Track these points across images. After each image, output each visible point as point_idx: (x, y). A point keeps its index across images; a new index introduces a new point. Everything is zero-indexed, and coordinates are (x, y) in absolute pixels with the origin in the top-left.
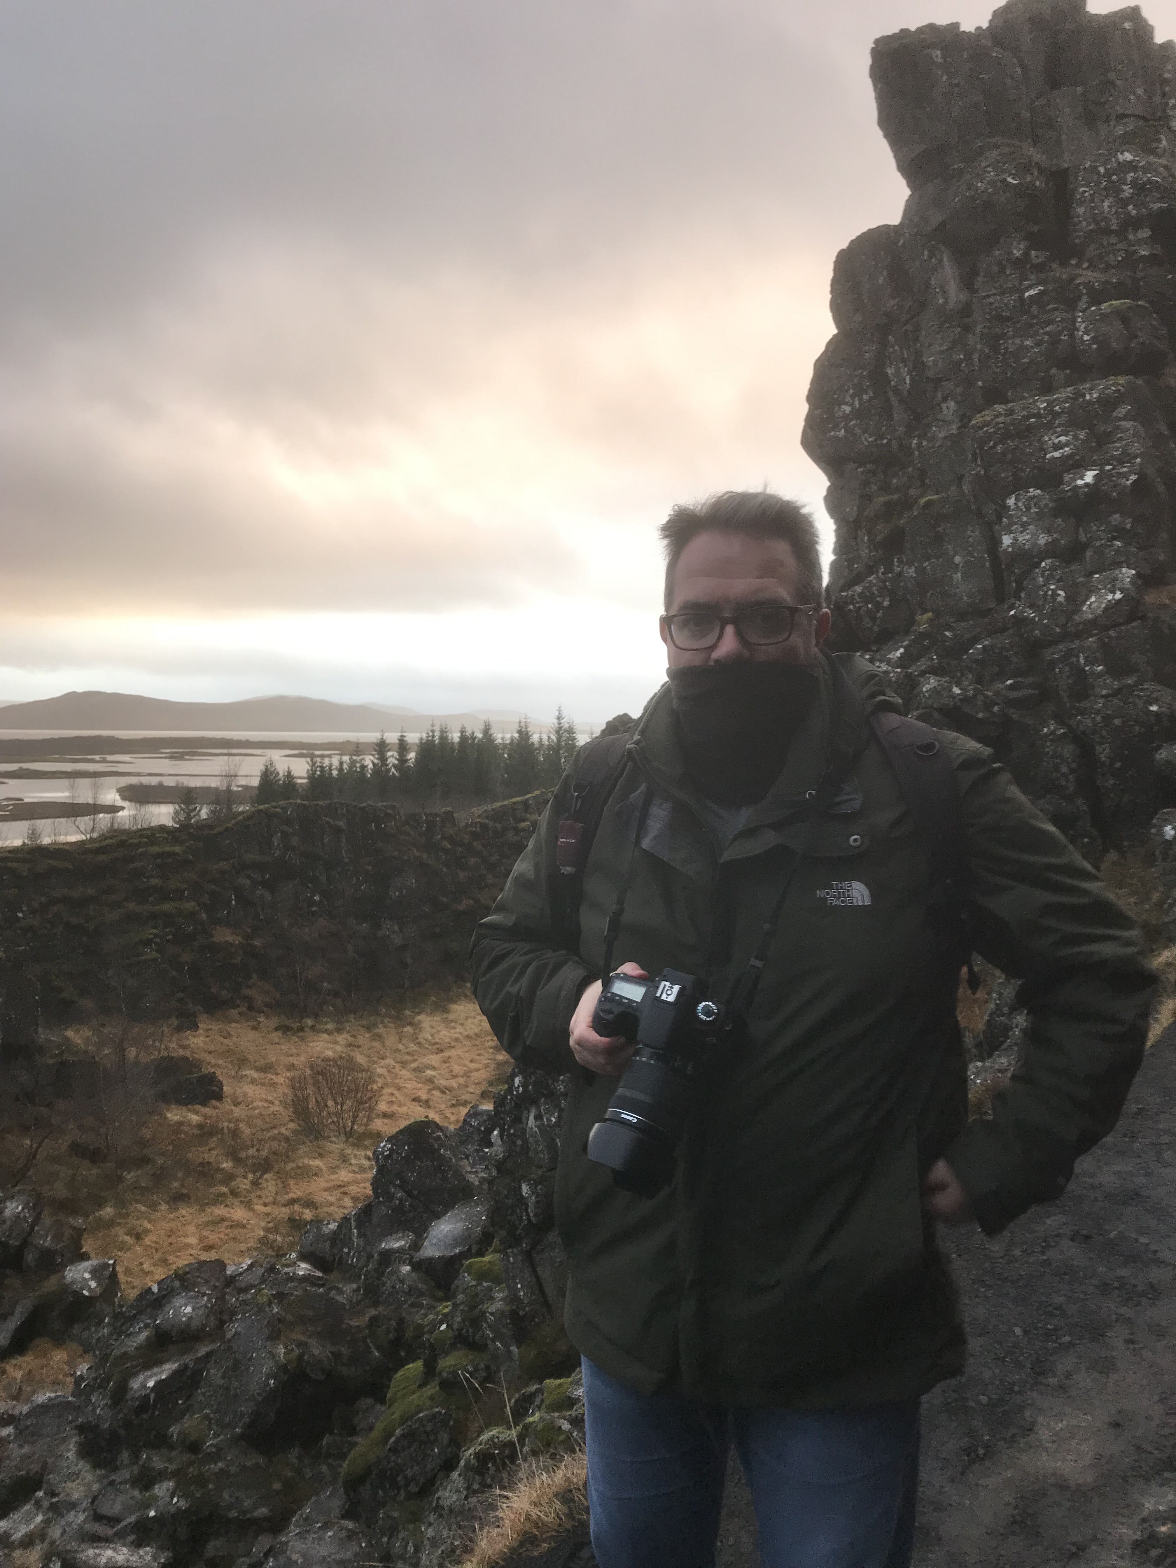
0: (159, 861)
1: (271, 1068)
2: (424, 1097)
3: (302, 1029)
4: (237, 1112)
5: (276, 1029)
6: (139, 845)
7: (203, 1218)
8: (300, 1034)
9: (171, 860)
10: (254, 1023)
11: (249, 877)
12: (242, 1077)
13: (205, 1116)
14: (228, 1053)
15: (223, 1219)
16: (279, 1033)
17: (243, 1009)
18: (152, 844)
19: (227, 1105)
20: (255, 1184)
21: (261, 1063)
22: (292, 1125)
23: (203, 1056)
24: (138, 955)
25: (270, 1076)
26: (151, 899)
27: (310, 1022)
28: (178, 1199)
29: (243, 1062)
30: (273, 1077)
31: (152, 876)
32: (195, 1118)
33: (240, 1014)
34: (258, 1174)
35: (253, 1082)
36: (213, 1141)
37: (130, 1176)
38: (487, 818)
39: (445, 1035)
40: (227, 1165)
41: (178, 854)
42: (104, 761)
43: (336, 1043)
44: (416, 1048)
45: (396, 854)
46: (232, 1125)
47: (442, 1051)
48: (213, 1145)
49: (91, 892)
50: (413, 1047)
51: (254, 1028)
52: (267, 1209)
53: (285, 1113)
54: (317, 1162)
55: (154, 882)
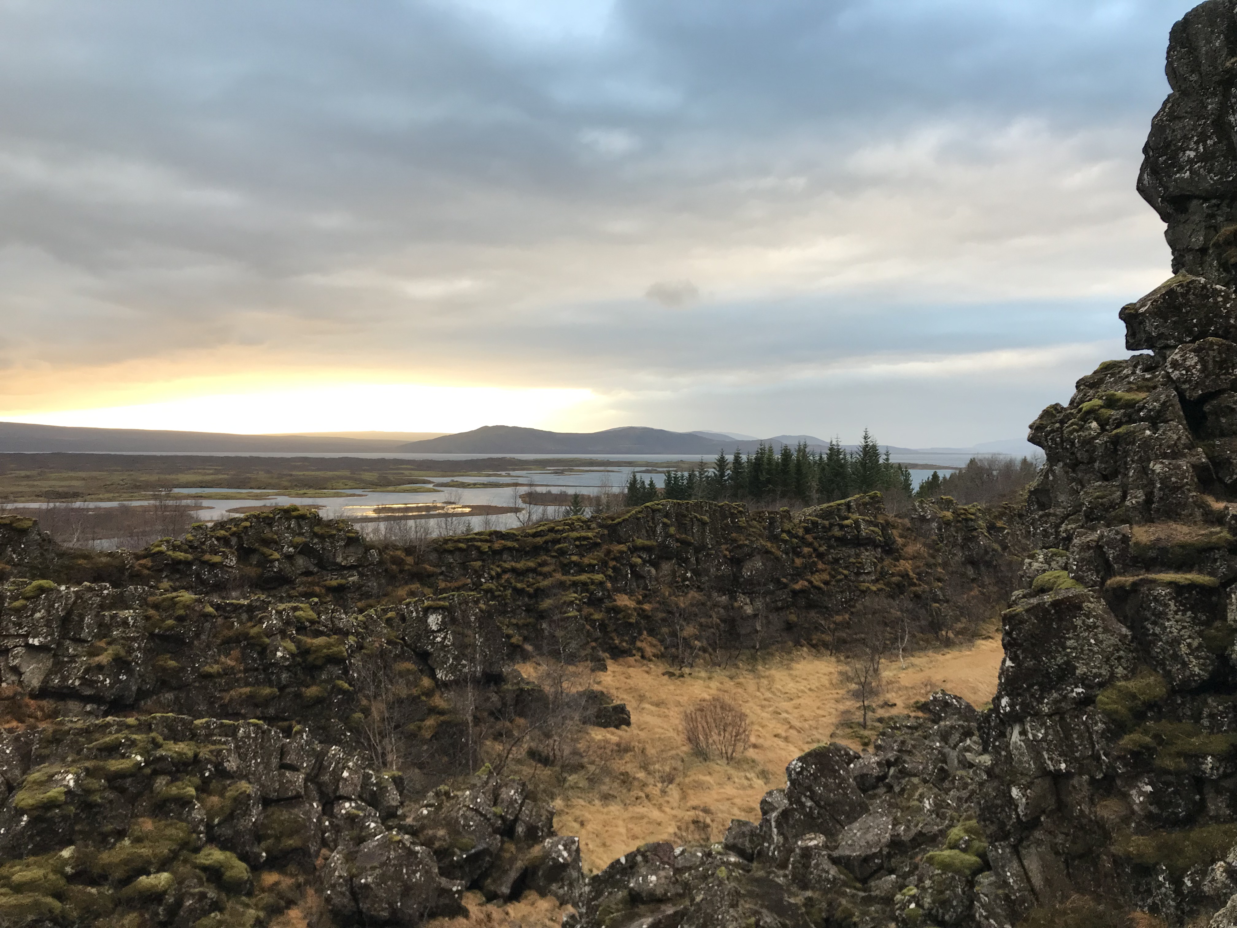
0: (577, 543)
1: (663, 703)
2: (784, 734)
3: (682, 676)
4: (643, 735)
5: (664, 674)
6: (563, 531)
7: (626, 815)
8: (682, 679)
9: (585, 543)
10: (647, 669)
11: (640, 557)
12: (643, 709)
13: (620, 737)
14: (630, 690)
15: (642, 818)
16: (666, 677)
17: (638, 657)
18: (572, 530)
19: (633, 730)
20: (664, 792)
21: (655, 699)
22: (684, 749)
23: (613, 692)
24: (565, 612)
25: (663, 710)
26: (572, 571)
27: (687, 670)
28: (606, 798)
29: (642, 698)
30: (666, 710)
31: (573, 554)
32: (614, 739)
33: (636, 660)
34: (665, 784)
35: (652, 713)
36: (628, 756)
37: (572, 778)
38: (816, 516)
39: (791, 686)
40: (641, 775)
41: (591, 539)
42: (509, 475)
43: (709, 687)
44: (770, 695)
45: (747, 542)
46: (640, 745)
47: (791, 699)
48: (628, 759)
49: (531, 564)
50: (768, 695)
51: (647, 672)
52: (674, 812)
53: (680, 739)
54: (708, 778)
55: (575, 558)
